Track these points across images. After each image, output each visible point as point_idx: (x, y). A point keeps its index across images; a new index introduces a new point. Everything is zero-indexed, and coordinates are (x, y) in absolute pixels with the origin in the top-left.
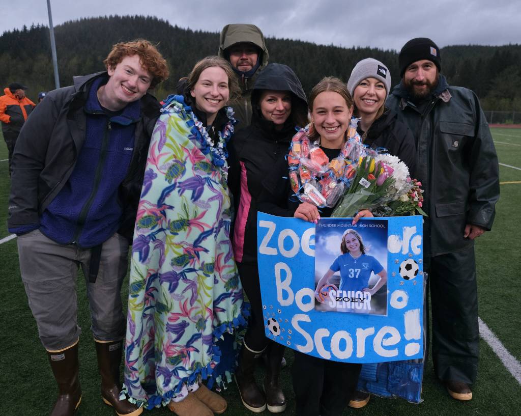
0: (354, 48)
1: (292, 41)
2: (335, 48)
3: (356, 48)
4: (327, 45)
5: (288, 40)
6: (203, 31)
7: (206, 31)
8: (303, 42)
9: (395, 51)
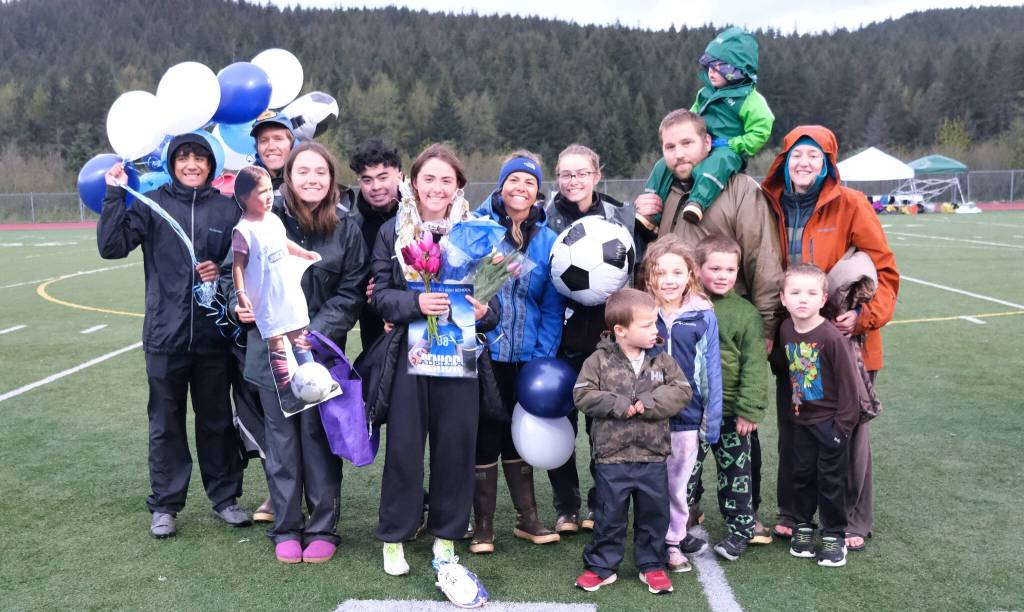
0: (672, 29)
1: (517, 17)
2: (626, 31)
3: (678, 29)
4: (605, 26)
5: (508, 16)
6: (304, 7)
7: (312, 8)
8: (545, 21)
9: (779, 32)
